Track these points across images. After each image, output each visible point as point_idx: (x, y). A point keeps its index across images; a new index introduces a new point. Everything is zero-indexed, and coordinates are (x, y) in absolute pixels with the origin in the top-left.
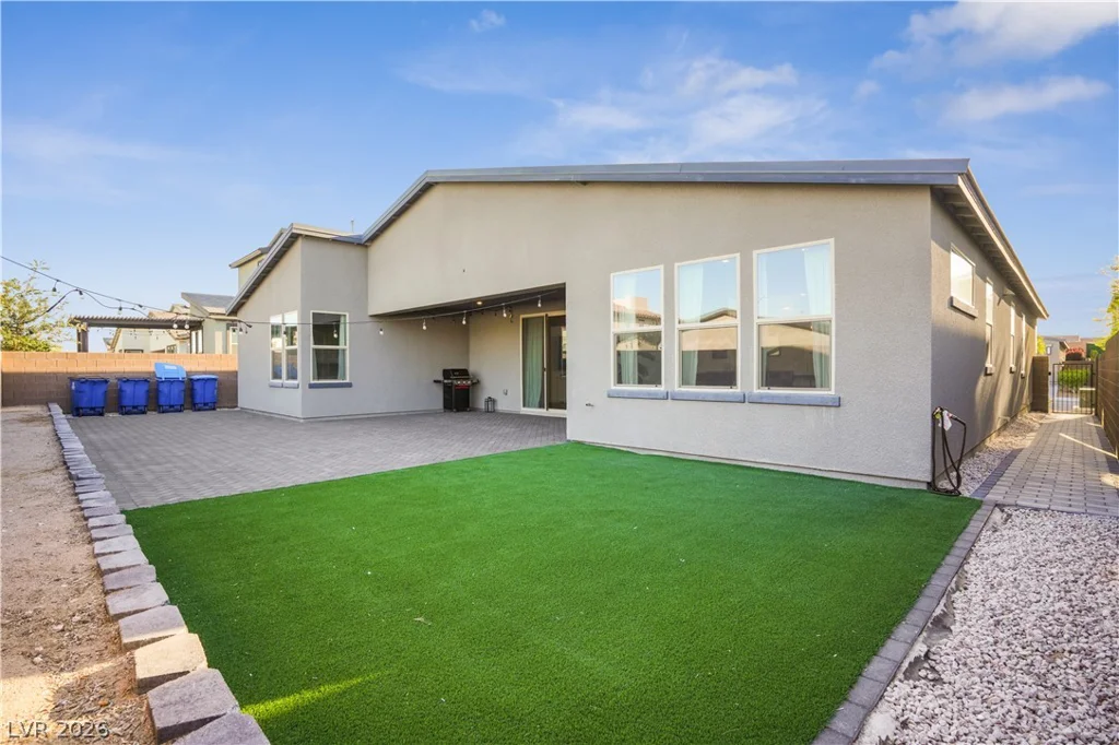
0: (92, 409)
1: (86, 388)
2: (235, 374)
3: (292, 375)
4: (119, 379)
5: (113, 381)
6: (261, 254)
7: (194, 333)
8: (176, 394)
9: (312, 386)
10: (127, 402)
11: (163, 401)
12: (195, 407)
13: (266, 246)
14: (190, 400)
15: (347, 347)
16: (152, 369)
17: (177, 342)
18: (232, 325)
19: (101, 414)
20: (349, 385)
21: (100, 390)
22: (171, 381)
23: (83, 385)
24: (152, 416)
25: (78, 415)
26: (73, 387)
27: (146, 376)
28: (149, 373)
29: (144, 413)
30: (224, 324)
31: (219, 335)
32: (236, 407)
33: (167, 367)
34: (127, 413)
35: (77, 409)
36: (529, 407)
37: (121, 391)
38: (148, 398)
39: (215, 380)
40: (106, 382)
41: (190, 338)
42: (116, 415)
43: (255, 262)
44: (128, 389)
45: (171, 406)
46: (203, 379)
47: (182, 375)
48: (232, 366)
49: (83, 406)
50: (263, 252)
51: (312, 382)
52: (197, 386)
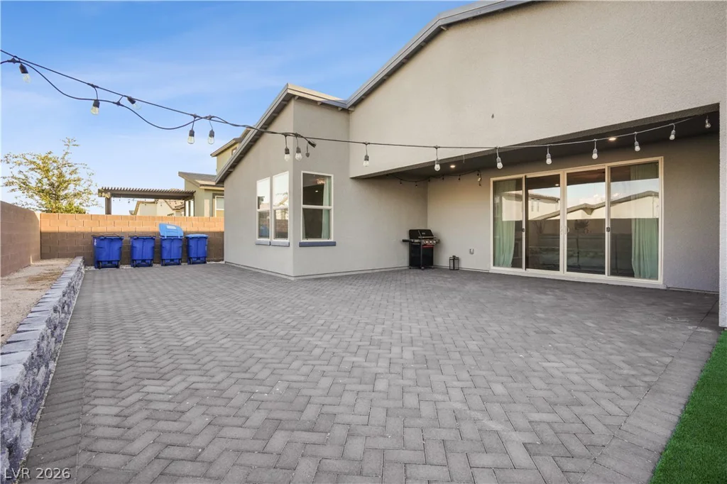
0: (109, 262)
1: (105, 244)
2: (222, 234)
3: (282, 234)
4: (131, 237)
5: (126, 238)
6: (235, 144)
7: (187, 202)
8: (175, 250)
9: (302, 245)
10: (137, 256)
11: (165, 256)
12: (190, 261)
13: (238, 137)
14: (186, 254)
15: (332, 207)
16: (156, 229)
17: (174, 212)
18: (217, 194)
19: (117, 267)
20: (333, 244)
21: (116, 246)
22: (172, 239)
23: (102, 242)
24: (157, 268)
25: (99, 267)
26: (95, 244)
27: (152, 235)
28: (155, 233)
29: (150, 265)
30: (210, 194)
31: (207, 203)
32: (223, 260)
33: (169, 227)
34: (137, 266)
35: (98, 262)
36: (499, 265)
37: (132, 248)
38: (154, 252)
39: (206, 238)
40: (121, 239)
41: (184, 208)
42: (129, 267)
43: (230, 151)
44: (138, 245)
45: (172, 260)
46: (197, 238)
47: (180, 234)
48: (219, 227)
49: (103, 260)
50: (237, 141)
51: (302, 241)
52: (192, 243)
